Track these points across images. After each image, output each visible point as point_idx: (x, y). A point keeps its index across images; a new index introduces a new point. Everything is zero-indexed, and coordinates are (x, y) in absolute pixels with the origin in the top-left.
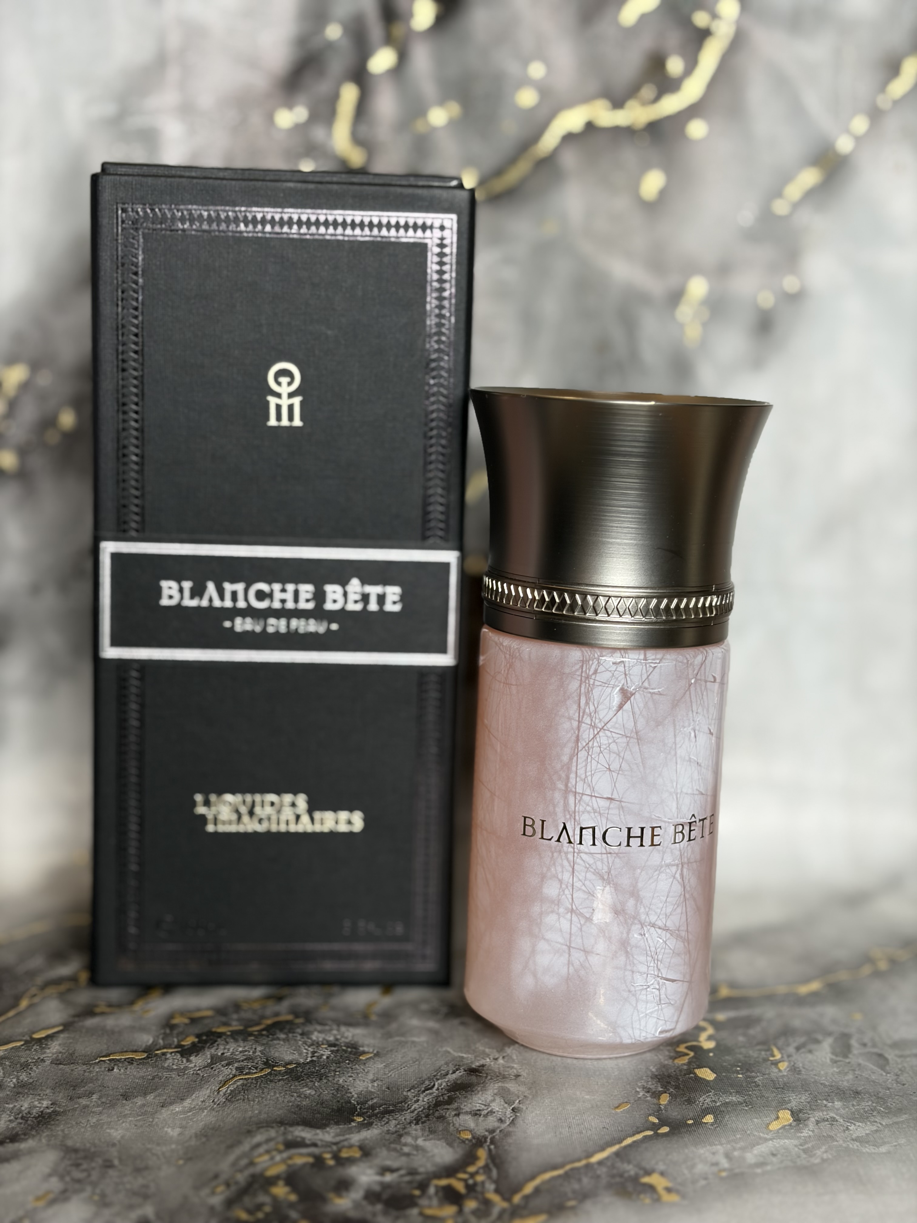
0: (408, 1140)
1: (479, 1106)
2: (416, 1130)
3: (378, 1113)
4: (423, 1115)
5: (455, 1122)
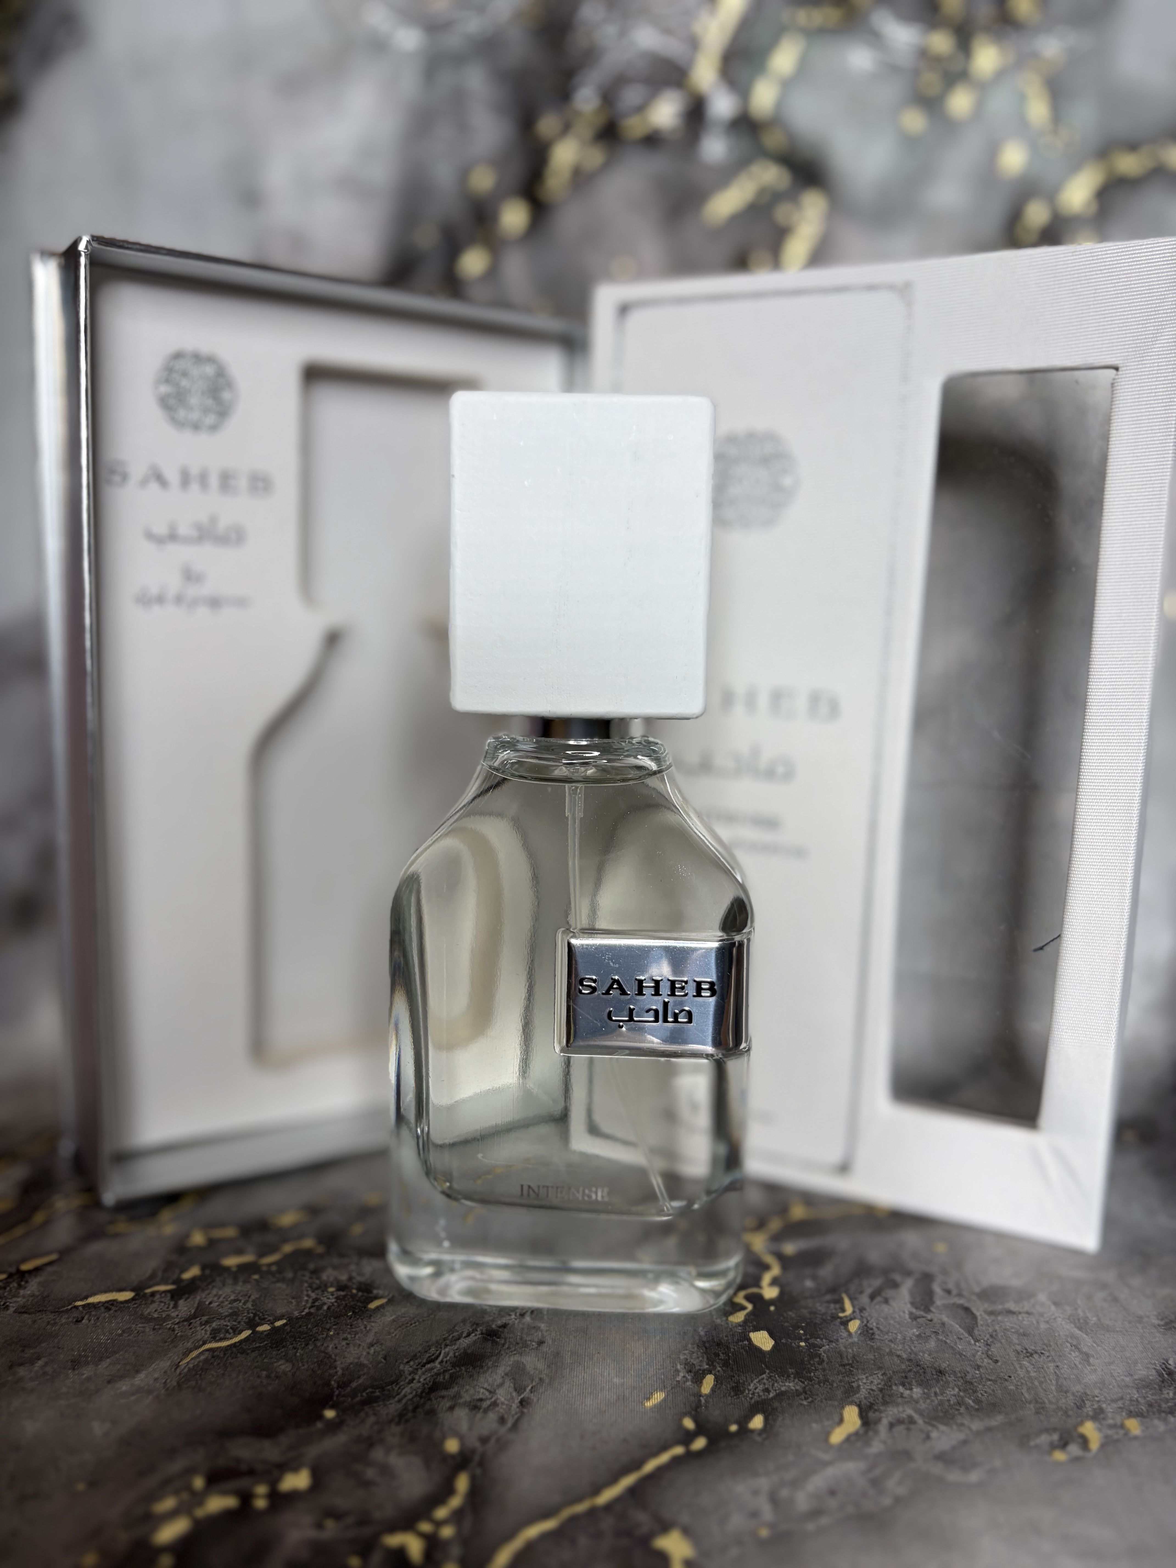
0: (378, 1454)
1: (483, 1393)
2: (394, 1435)
3: (357, 1403)
5: (445, 1422)
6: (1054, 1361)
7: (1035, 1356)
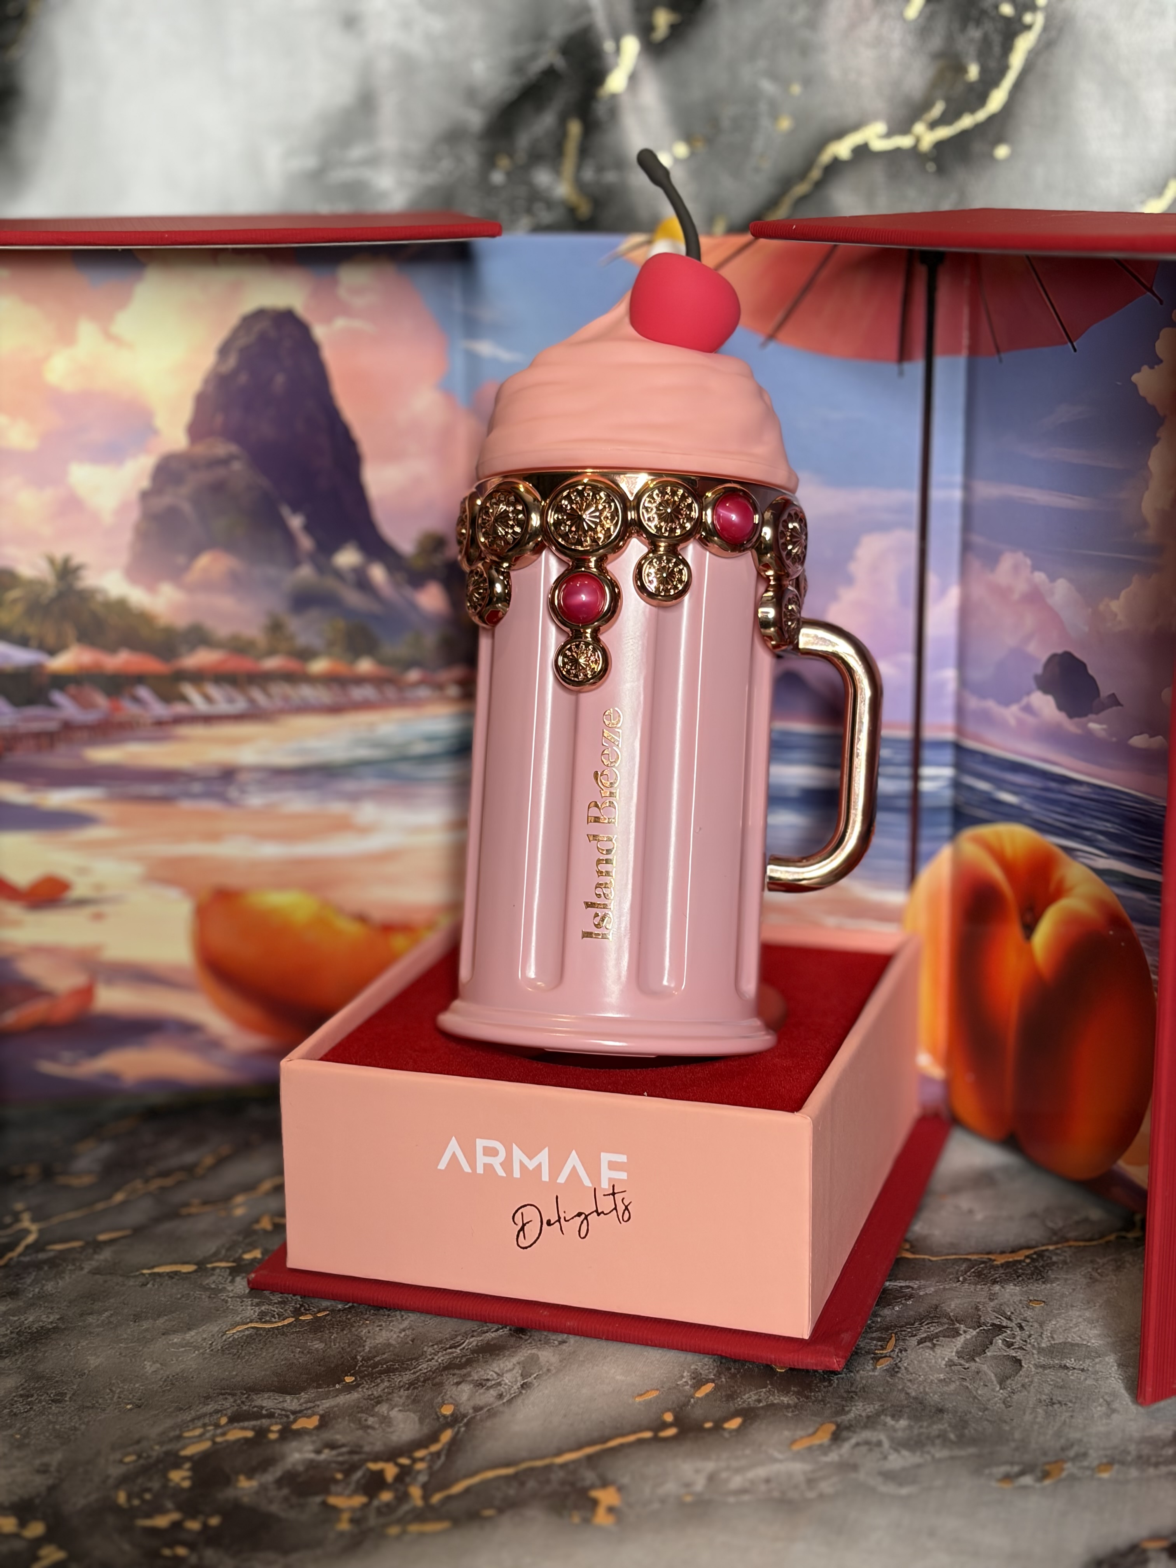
0: (383, 1409)
1: (491, 1375)
2: (400, 1397)
3: (376, 1372)
4: (422, 1379)
5: (448, 1393)
6: (1072, 1412)
7: (1055, 1405)
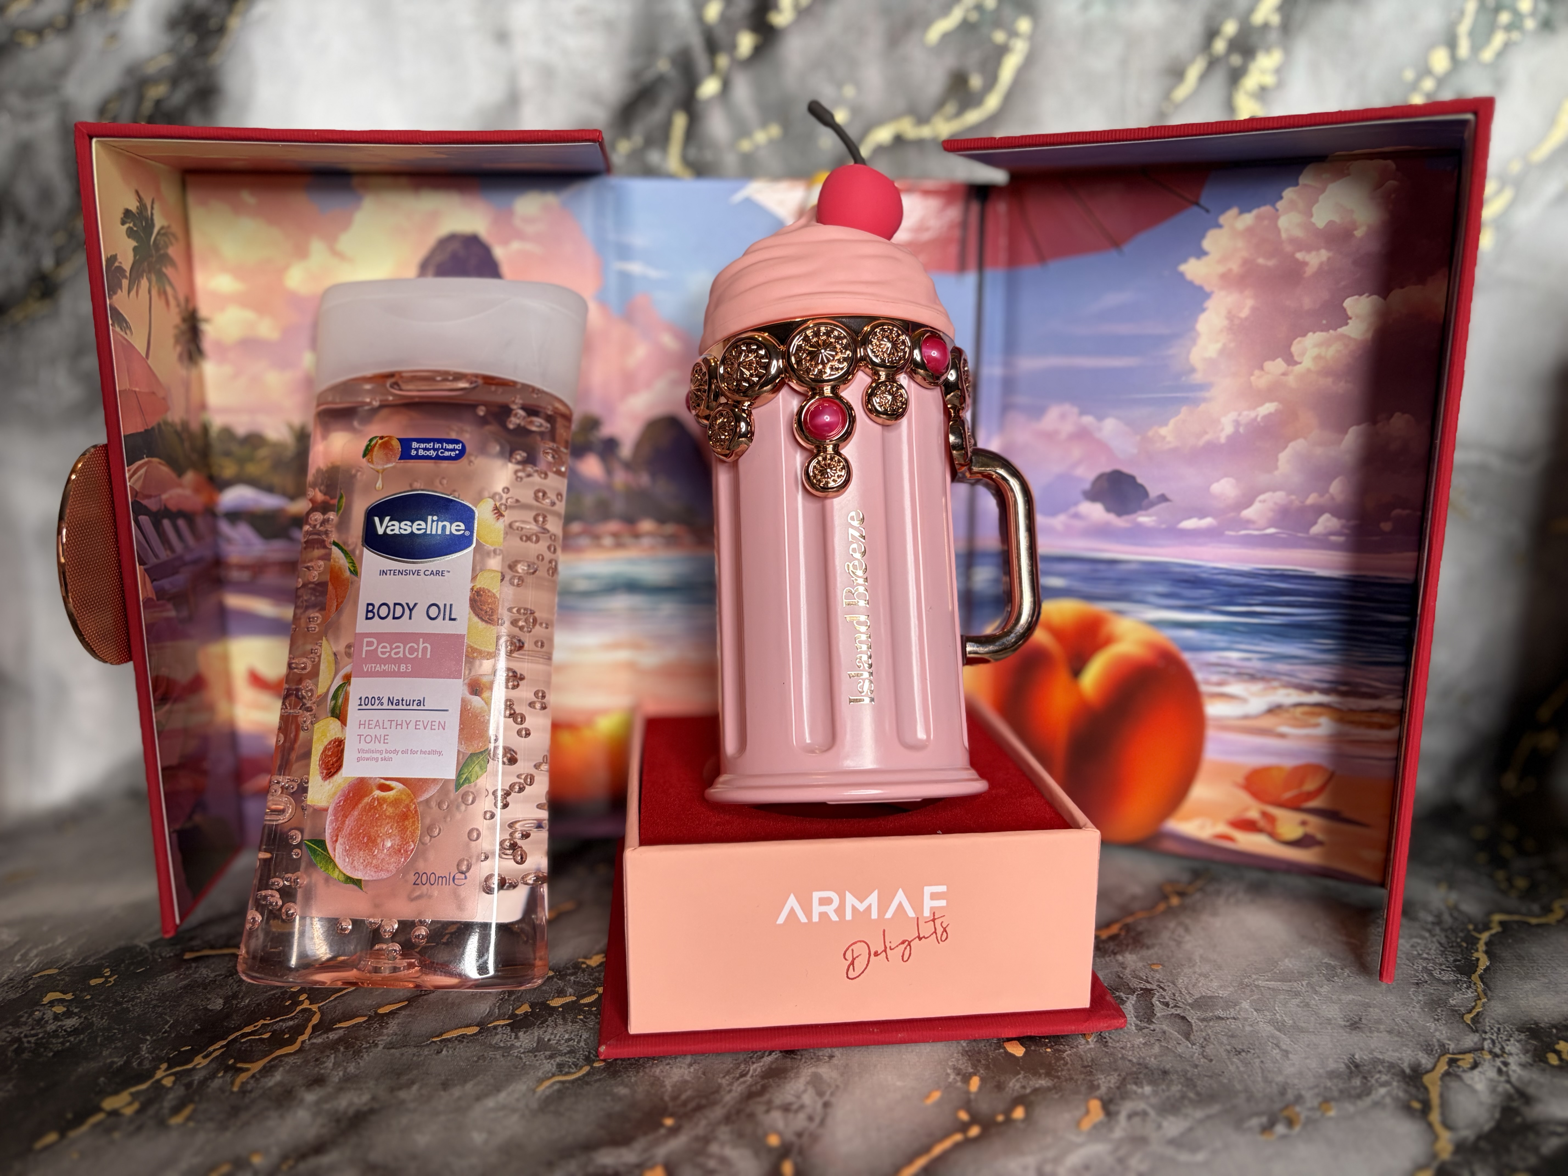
1: (790, 1099)
2: (724, 1134)
3: (689, 1111)
4: (734, 1112)
5: (764, 1122)
6: (1259, 1057)
7: (1243, 1054)
